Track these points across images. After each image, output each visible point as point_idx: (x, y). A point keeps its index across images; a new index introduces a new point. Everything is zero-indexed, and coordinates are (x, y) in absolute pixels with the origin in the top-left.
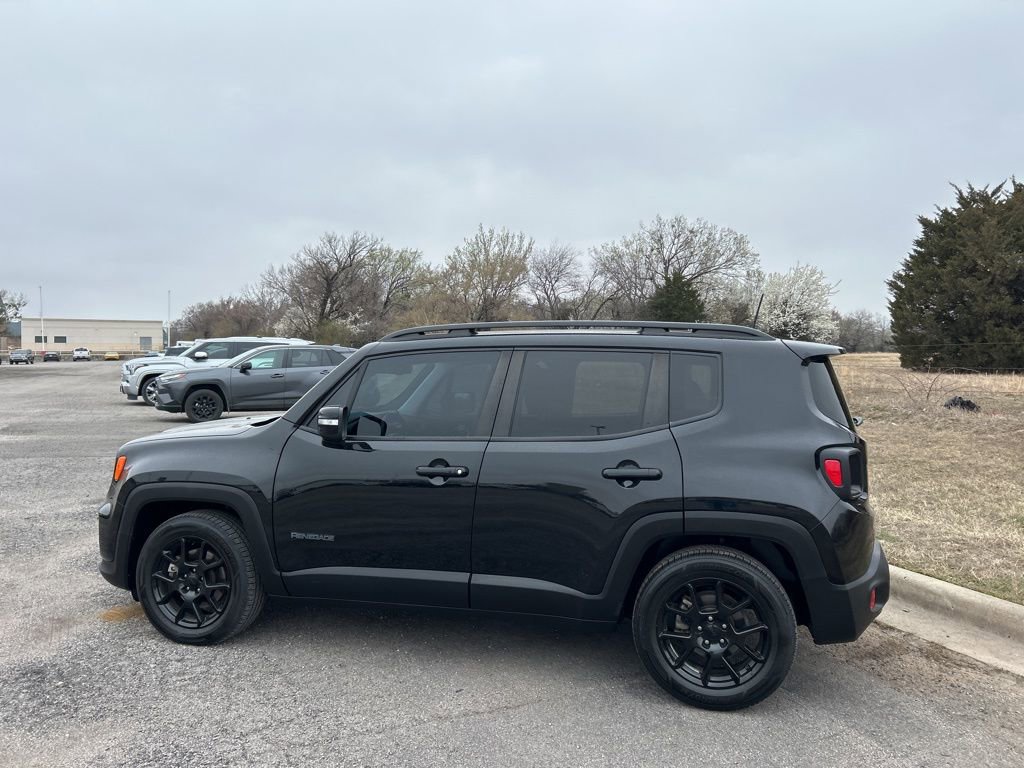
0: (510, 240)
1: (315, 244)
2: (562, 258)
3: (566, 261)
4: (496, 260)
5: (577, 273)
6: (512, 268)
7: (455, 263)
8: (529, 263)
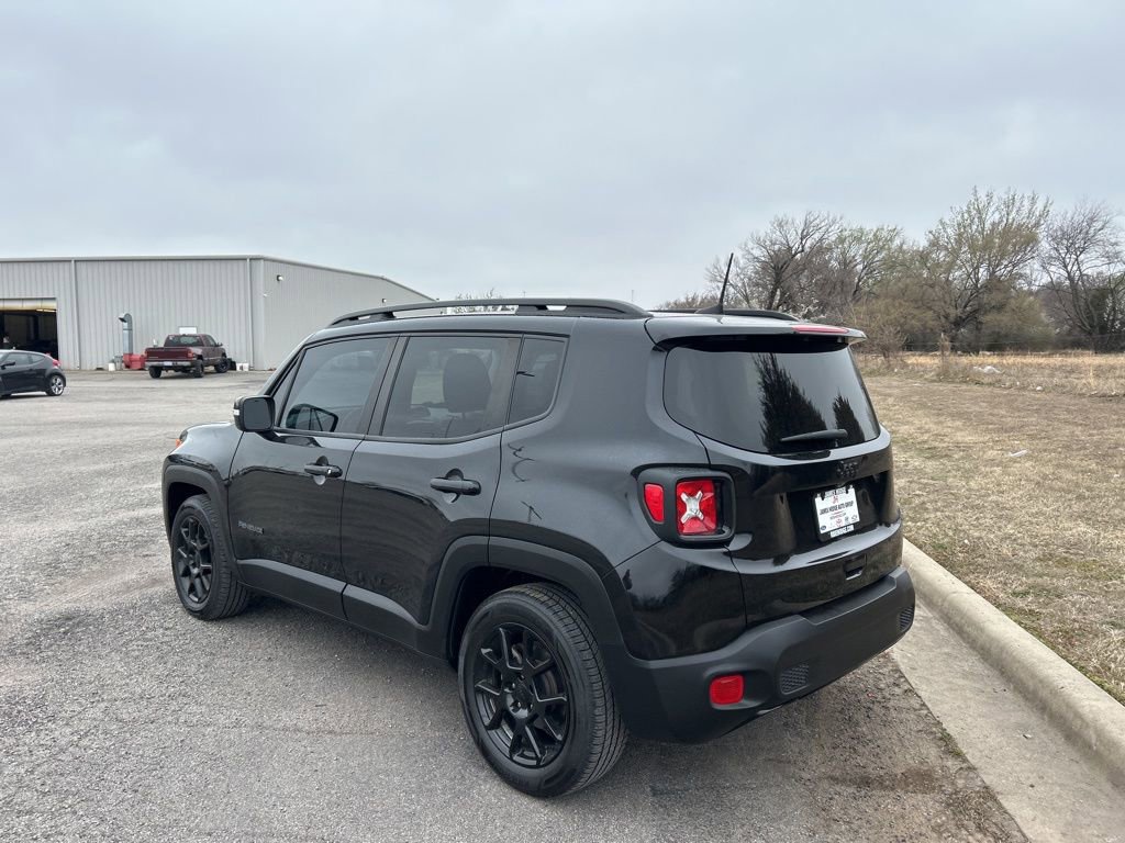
0: (1017, 204)
1: (765, 229)
2: (1092, 220)
3: (1098, 225)
4: (992, 231)
5: (1113, 241)
6: (1018, 239)
7: (937, 239)
8: (1042, 233)
